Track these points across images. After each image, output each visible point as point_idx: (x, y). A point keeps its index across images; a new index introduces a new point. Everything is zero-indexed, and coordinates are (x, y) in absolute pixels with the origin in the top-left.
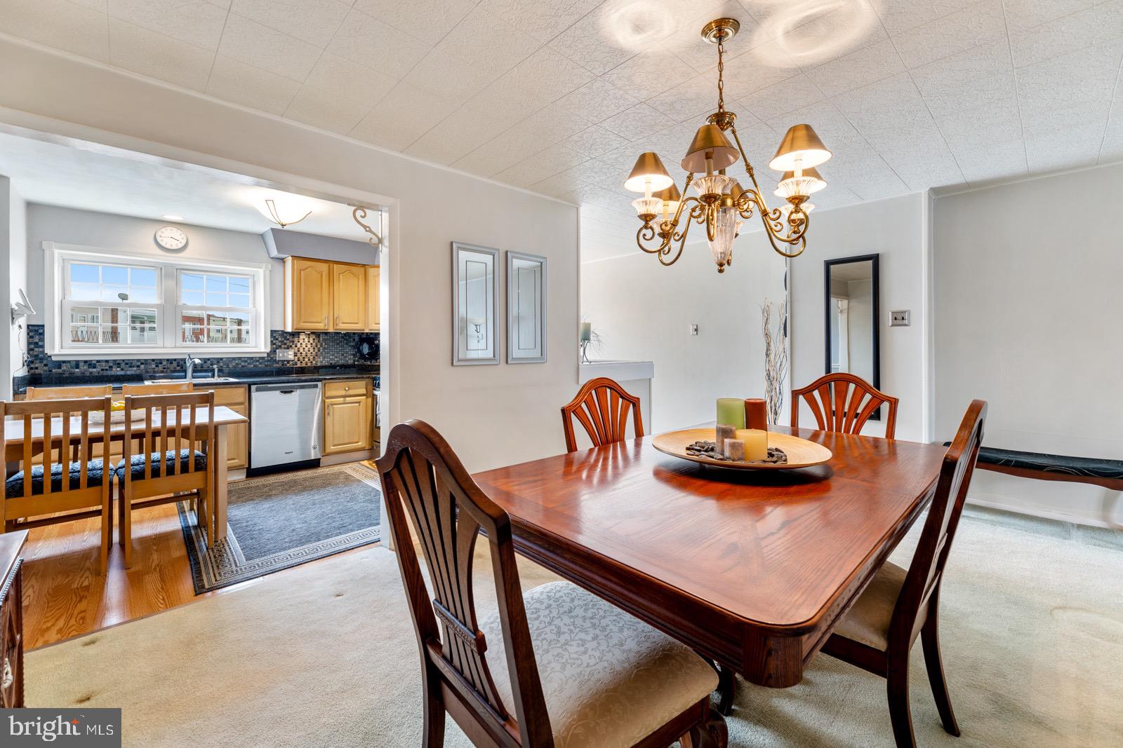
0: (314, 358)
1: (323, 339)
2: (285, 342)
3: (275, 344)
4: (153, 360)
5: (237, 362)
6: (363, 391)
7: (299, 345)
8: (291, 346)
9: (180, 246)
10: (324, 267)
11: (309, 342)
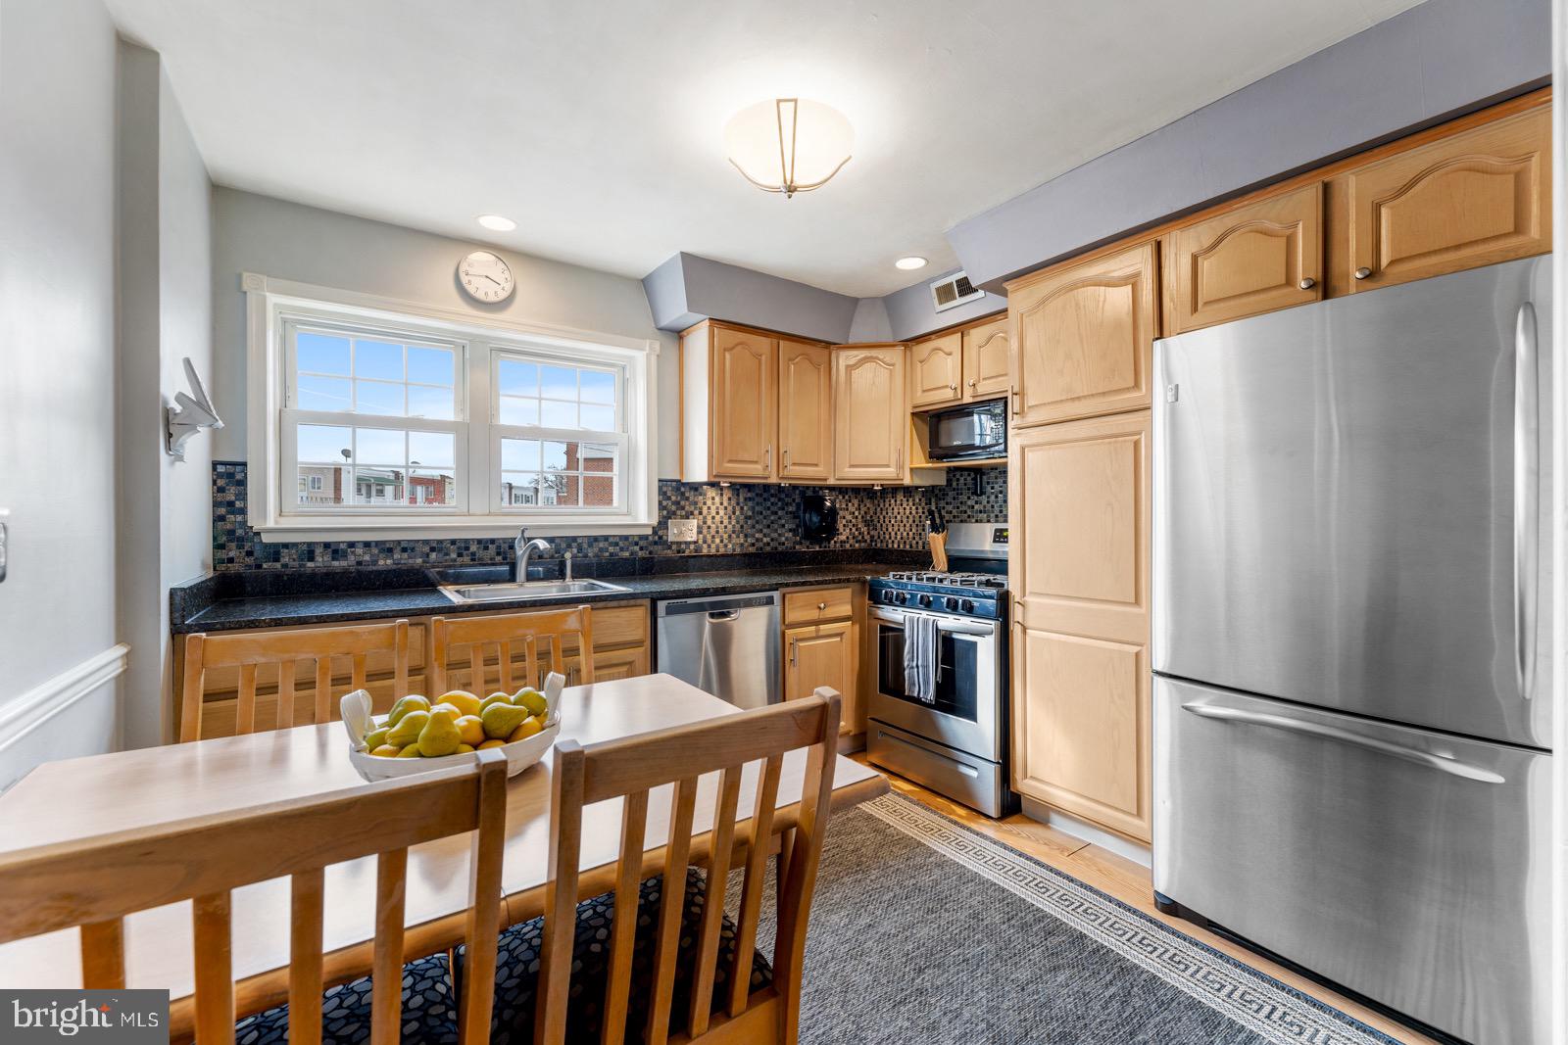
0: (730, 536)
1: (746, 499)
2: (682, 503)
3: (664, 508)
4: (453, 542)
5: (601, 545)
6: (846, 609)
7: (705, 510)
8: (692, 513)
9: (503, 295)
10: (763, 344)
11: (722, 504)
